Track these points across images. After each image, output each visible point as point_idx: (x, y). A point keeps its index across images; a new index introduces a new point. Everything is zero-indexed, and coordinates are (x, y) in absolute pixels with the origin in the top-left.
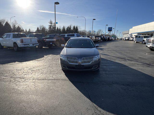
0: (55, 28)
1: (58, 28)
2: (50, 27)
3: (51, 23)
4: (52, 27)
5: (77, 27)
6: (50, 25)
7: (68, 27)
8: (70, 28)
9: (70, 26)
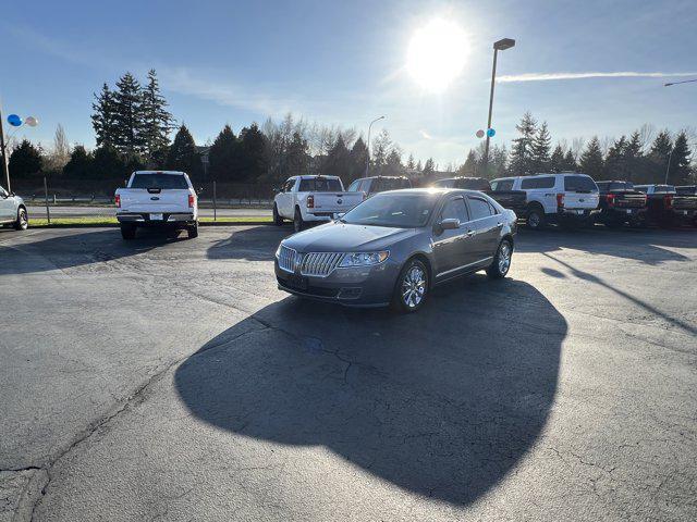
0: (546, 149)
1: (559, 149)
2: (521, 149)
3: (528, 130)
4: (527, 146)
5: (682, 141)
6: (521, 140)
7: (622, 140)
8: (634, 146)
9: (636, 138)
